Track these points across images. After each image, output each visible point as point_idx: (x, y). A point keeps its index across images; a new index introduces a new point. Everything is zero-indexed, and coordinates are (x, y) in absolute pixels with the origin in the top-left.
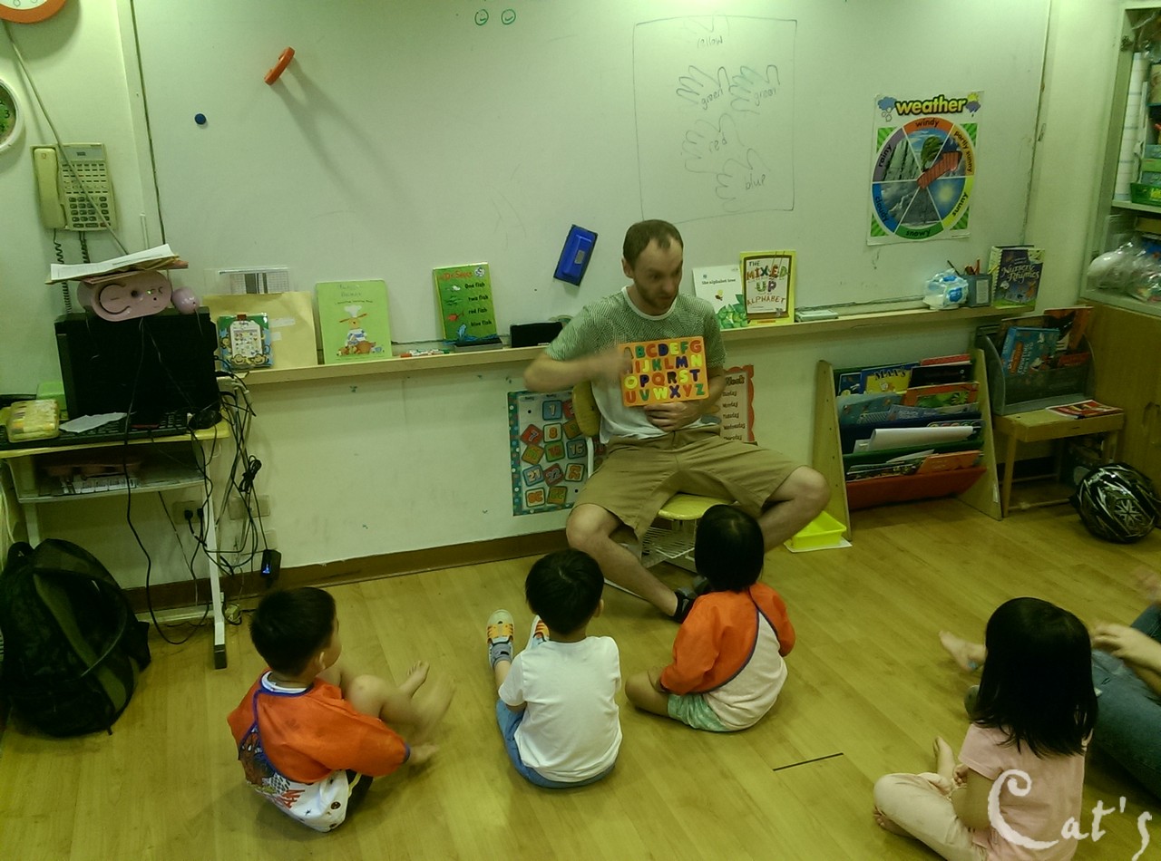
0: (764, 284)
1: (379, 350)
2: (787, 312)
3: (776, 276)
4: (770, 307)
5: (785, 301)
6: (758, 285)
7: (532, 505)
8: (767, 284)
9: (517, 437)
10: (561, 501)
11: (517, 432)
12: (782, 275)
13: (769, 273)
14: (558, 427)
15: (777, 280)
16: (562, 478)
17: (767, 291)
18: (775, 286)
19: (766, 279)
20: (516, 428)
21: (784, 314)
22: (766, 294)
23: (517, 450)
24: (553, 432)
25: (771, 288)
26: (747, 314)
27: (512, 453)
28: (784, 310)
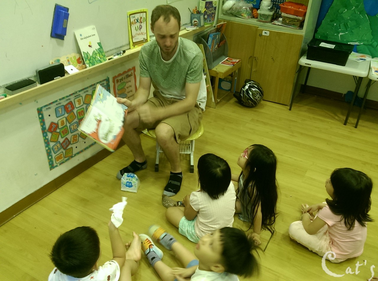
3: (142, 22)
4: (141, 38)
5: (146, 34)
6: (136, 28)
7: (58, 162)
8: (139, 27)
9: (46, 131)
10: (71, 154)
11: (45, 128)
12: (144, 22)
13: (139, 21)
14: (64, 119)
15: (142, 24)
16: (70, 143)
17: (139, 30)
18: (142, 27)
19: (138, 24)
20: (44, 127)
21: (146, 40)
22: (139, 32)
23: (47, 137)
24: (63, 123)
25: (140, 28)
26: (133, 43)
27: (45, 140)
28: (146, 39)
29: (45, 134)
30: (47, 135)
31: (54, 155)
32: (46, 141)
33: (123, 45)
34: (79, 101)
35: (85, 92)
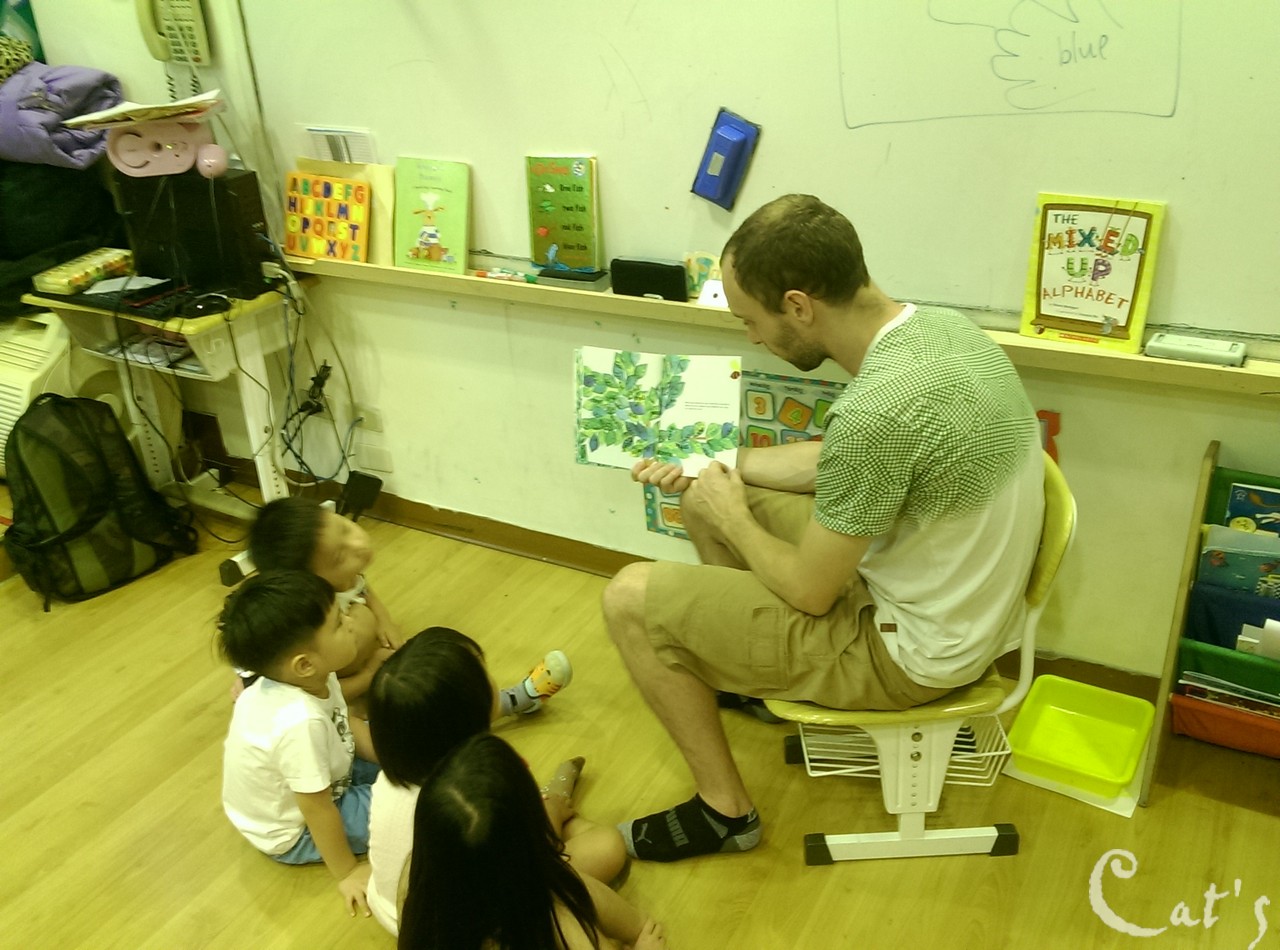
0: (1083, 263)
1: (451, 260)
2: (1126, 328)
3: (1113, 252)
4: (1091, 310)
5: (1126, 306)
6: (1069, 262)
7: (671, 525)
8: (1091, 265)
12: (1126, 252)
13: (1097, 244)
15: (1114, 261)
17: (1088, 278)
18: (1106, 272)
19: (1090, 255)
21: (1120, 332)
22: (1086, 282)
25: (1097, 275)
26: (1039, 315)
28: (1123, 324)
31: (659, 498)
33: (993, 306)
35: (789, 389)
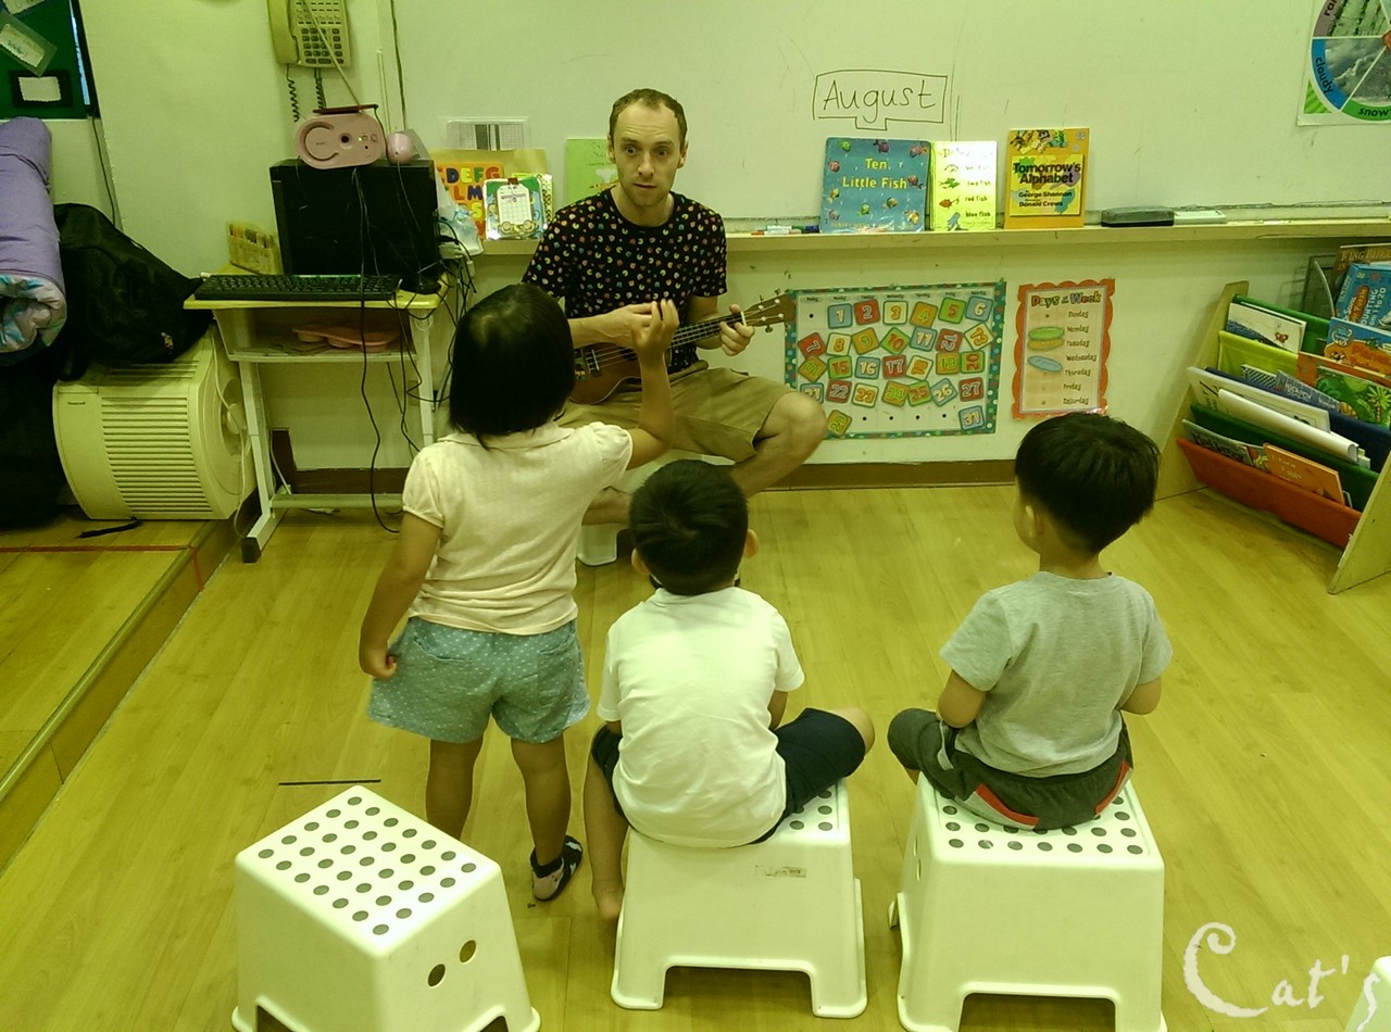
9: (795, 346)
11: (794, 340)
20: (793, 335)
23: (794, 361)
24: (839, 345)
27: (786, 364)
29: (790, 353)
30: (794, 356)
32: (790, 368)
34: (896, 312)
35: (919, 295)
